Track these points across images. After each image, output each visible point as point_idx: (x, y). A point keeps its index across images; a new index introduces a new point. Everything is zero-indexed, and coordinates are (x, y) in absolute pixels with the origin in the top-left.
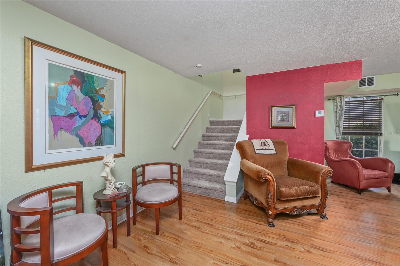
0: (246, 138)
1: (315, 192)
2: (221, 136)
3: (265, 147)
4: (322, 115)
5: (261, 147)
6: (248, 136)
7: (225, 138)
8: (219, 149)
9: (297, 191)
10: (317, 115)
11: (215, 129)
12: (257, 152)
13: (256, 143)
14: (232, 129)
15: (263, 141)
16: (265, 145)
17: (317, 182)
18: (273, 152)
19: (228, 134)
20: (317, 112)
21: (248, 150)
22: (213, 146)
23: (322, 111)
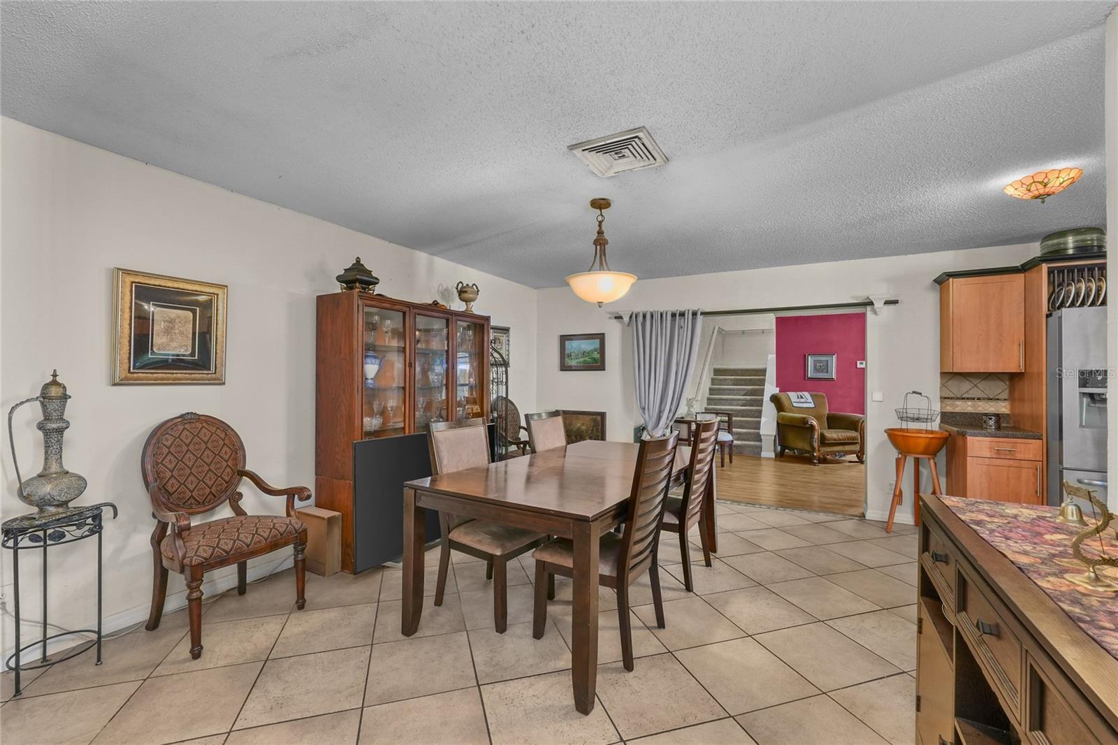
0: (776, 391)
1: (854, 438)
2: (738, 390)
3: (802, 400)
4: (863, 366)
5: (798, 400)
6: (778, 389)
7: (744, 392)
8: (737, 405)
9: (838, 436)
10: (859, 366)
11: (726, 379)
12: (795, 405)
13: (793, 396)
14: (750, 380)
15: (799, 393)
16: (802, 398)
17: (856, 430)
18: (812, 405)
19: (747, 387)
20: (858, 362)
21: (786, 403)
22: (729, 402)
23: (864, 362)
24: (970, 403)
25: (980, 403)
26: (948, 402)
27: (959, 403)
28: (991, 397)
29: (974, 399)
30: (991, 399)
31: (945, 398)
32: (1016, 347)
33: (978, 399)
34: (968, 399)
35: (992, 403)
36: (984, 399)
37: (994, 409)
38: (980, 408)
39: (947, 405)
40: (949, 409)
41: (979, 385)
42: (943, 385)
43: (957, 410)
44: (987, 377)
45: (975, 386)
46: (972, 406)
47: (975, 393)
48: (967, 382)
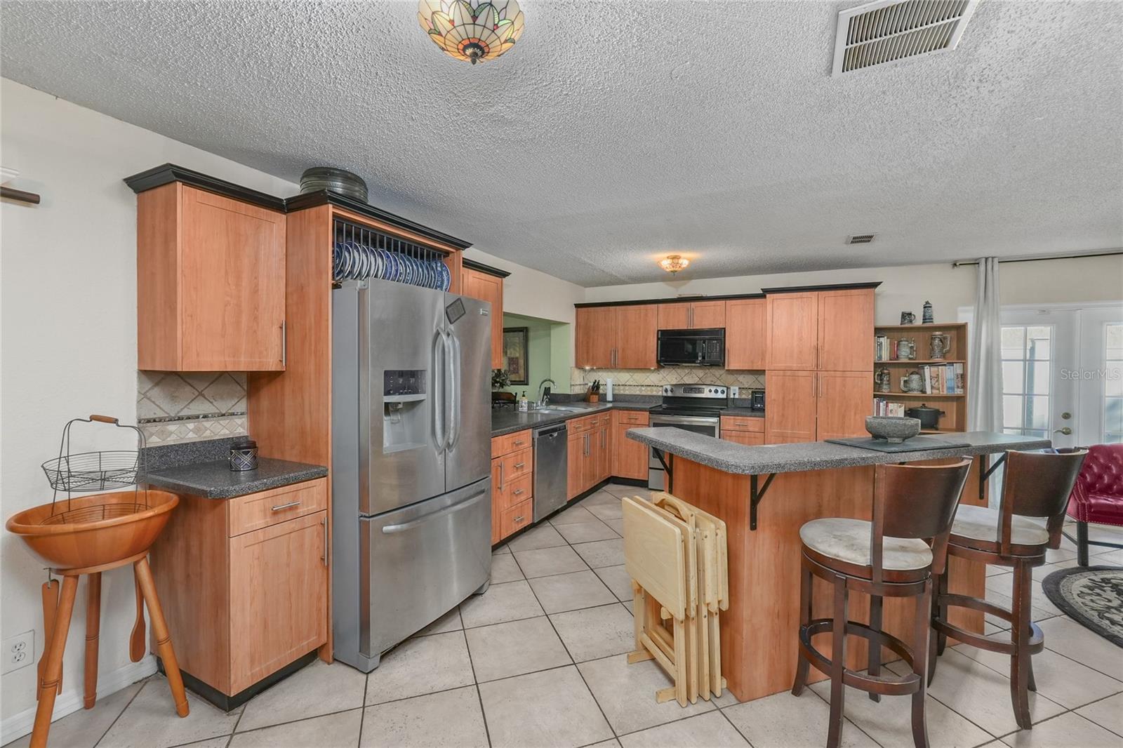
24: (191, 425)
25: (207, 424)
26: (152, 428)
27: (172, 427)
28: (224, 412)
29: (198, 417)
30: (223, 415)
31: (149, 421)
32: (275, 329)
33: (205, 417)
34: (189, 418)
35: (224, 422)
36: (213, 416)
37: (228, 432)
38: (208, 433)
39: (152, 435)
40: (155, 441)
41: (205, 392)
42: (143, 396)
43: (171, 441)
44: (217, 379)
45: (201, 394)
46: (196, 431)
47: (200, 407)
48: (188, 388)
